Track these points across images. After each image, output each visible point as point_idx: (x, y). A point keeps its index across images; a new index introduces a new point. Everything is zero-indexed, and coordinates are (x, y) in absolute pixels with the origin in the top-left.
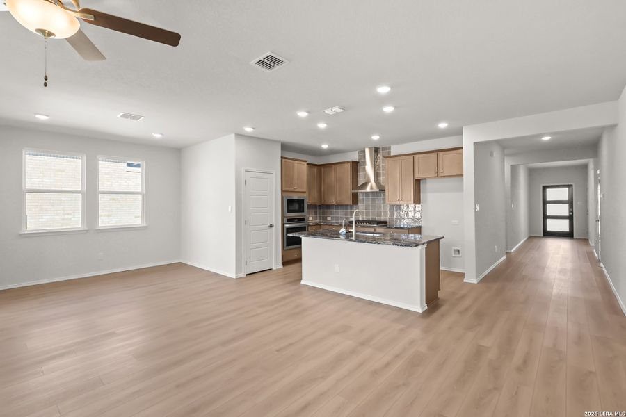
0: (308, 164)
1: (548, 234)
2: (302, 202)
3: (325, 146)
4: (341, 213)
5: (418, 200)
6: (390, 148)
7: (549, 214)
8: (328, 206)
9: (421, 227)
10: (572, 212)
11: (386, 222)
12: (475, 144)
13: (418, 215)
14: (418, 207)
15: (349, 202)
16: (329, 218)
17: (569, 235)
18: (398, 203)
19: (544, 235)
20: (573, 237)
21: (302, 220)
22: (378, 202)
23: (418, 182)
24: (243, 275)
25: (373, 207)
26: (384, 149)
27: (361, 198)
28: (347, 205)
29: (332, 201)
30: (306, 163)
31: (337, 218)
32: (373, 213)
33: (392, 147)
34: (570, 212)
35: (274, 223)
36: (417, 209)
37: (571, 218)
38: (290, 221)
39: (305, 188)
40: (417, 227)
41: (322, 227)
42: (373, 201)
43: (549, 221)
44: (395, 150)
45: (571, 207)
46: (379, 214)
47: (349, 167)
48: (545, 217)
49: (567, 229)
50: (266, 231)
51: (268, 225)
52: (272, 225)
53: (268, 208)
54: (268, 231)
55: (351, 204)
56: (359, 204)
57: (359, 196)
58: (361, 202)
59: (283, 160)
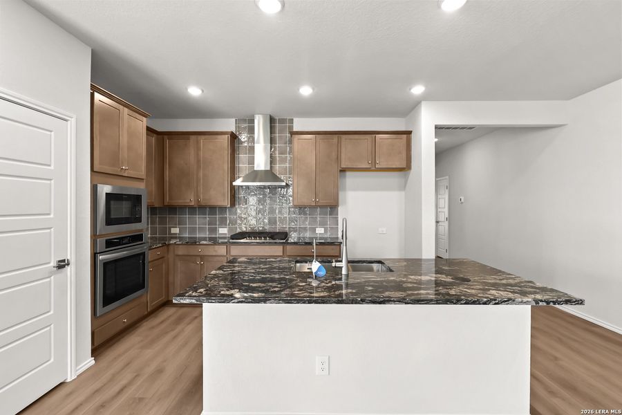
2: (136, 199)
3: (194, 92)
4: (200, 221)
6: (291, 121)
8: (173, 209)
15: (227, 203)
16: (175, 230)
18: (313, 204)
21: (138, 238)
26: (282, 121)
27: (241, 196)
29: (189, 199)
30: (145, 120)
31: (193, 230)
33: (296, 120)
35: (70, 256)
38: (110, 244)
39: (142, 171)
41: (171, 247)
44: (298, 125)
47: (225, 141)
50: (48, 280)
51: (53, 263)
52: (64, 261)
53: (52, 216)
54: (52, 277)
55: (229, 206)
56: (237, 206)
57: (236, 192)
58: (241, 203)
59: (97, 96)
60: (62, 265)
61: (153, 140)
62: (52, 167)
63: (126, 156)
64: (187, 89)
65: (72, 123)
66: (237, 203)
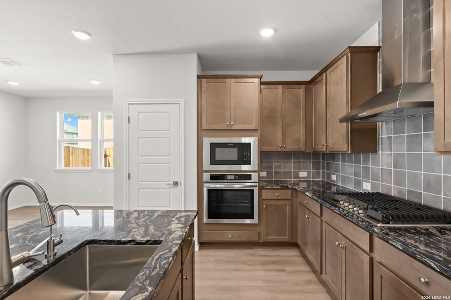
0: (262, 83)
16: (334, 177)
27: (385, 136)
30: (256, 80)
31: (344, 179)
35: (181, 180)
39: (254, 123)
42: (414, 142)
51: (171, 182)
53: (171, 157)
54: (171, 190)
55: (349, 152)
56: (380, 152)
57: (379, 131)
58: (384, 146)
59: (204, 80)
61: (301, 91)
62: (171, 131)
63: (233, 114)
65: (182, 103)
66: (380, 147)
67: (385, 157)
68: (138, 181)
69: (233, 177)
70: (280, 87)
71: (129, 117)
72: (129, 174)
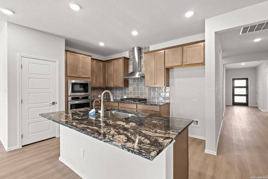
1: (235, 104)
3: (102, 44)
4: (118, 93)
5: (167, 84)
6: (149, 47)
7: (235, 93)
9: (169, 103)
10: (248, 92)
11: (146, 100)
12: (216, 33)
13: (167, 95)
14: (168, 89)
15: (122, 85)
17: (246, 105)
18: (153, 86)
19: (233, 105)
20: (248, 105)
21: (86, 98)
22: (141, 86)
23: (168, 70)
24: (19, 146)
25: (138, 89)
26: (145, 48)
27: (131, 83)
28: (122, 88)
29: (111, 85)
30: (90, 58)
32: (138, 94)
34: (247, 92)
35: (57, 101)
36: (167, 91)
37: (247, 95)
38: (74, 99)
39: (89, 75)
40: (167, 104)
42: (138, 85)
43: (235, 97)
44: (152, 48)
45: (247, 90)
46: (142, 94)
47: (121, 61)
48: (234, 95)
49: (245, 102)
50: (49, 107)
51: (51, 102)
52: (55, 102)
53: (51, 89)
54: (51, 107)
55: (123, 87)
56: (129, 87)
57: (129, 81)
58: (130, 85)
59: (68, 53)
60: (54, 103)
61: (102, 64)
62: (51, 76)
63: (81, 70)
64: (99, 44)
65: (58, 62)
66: (129, 86)
67: (131, 88)
68: (29, 104)
69: (81, 98)
70: (95, 61)
71: (22, 65)
72: (22, 100)
